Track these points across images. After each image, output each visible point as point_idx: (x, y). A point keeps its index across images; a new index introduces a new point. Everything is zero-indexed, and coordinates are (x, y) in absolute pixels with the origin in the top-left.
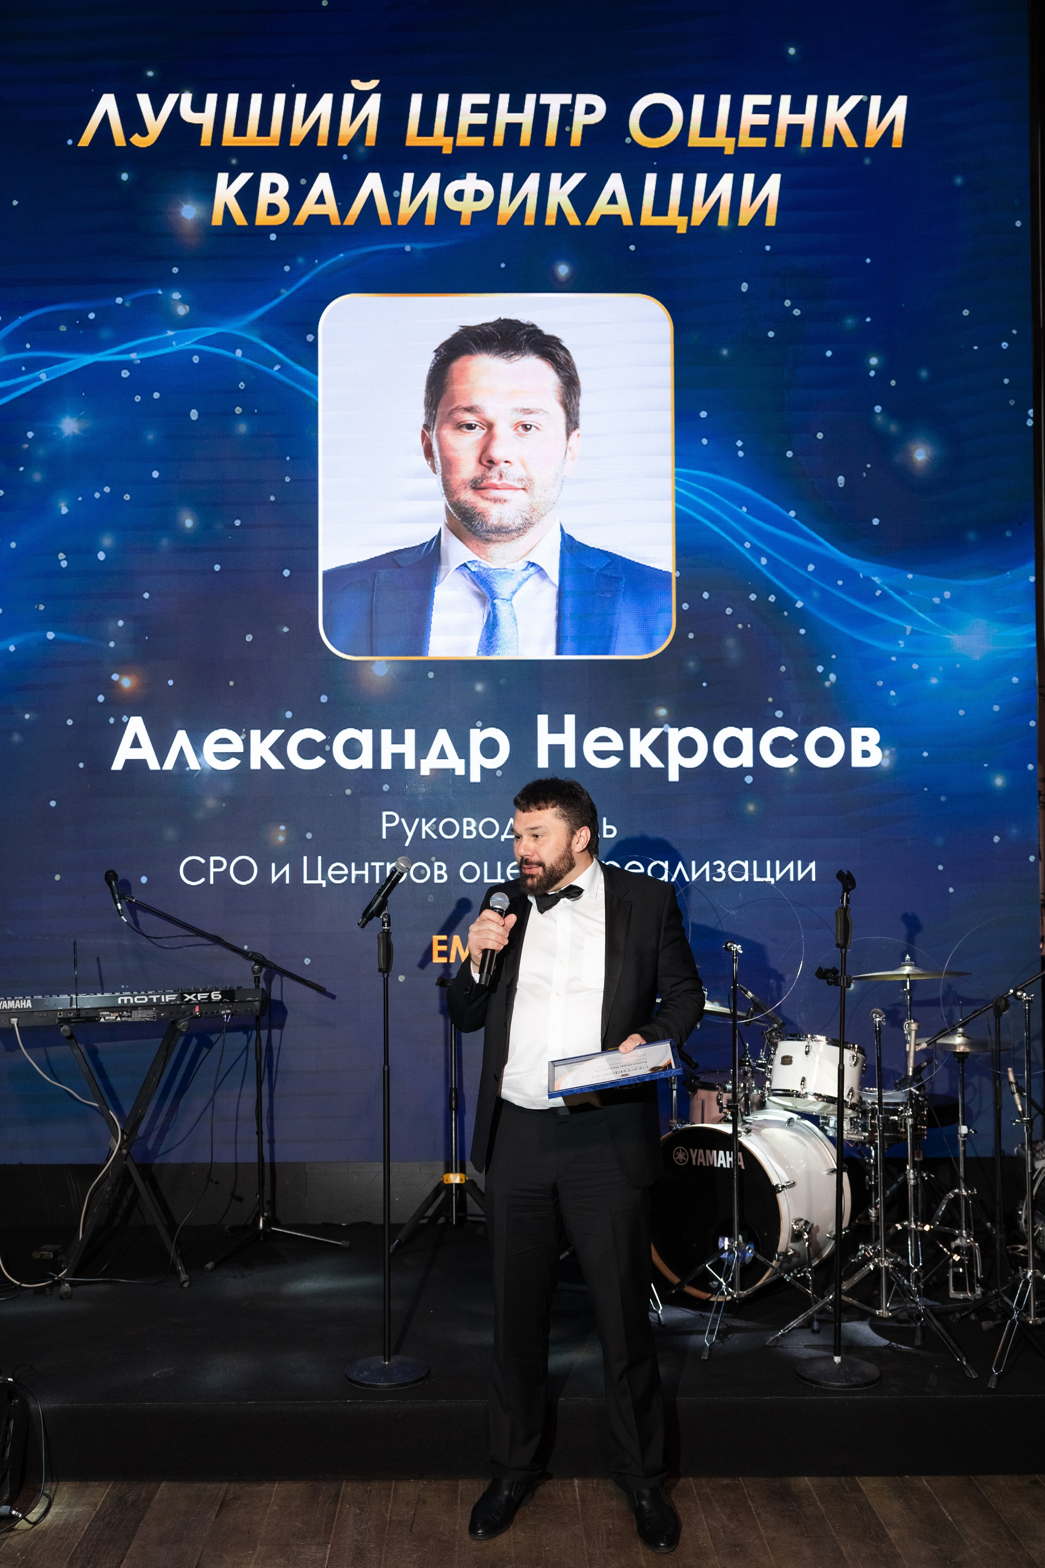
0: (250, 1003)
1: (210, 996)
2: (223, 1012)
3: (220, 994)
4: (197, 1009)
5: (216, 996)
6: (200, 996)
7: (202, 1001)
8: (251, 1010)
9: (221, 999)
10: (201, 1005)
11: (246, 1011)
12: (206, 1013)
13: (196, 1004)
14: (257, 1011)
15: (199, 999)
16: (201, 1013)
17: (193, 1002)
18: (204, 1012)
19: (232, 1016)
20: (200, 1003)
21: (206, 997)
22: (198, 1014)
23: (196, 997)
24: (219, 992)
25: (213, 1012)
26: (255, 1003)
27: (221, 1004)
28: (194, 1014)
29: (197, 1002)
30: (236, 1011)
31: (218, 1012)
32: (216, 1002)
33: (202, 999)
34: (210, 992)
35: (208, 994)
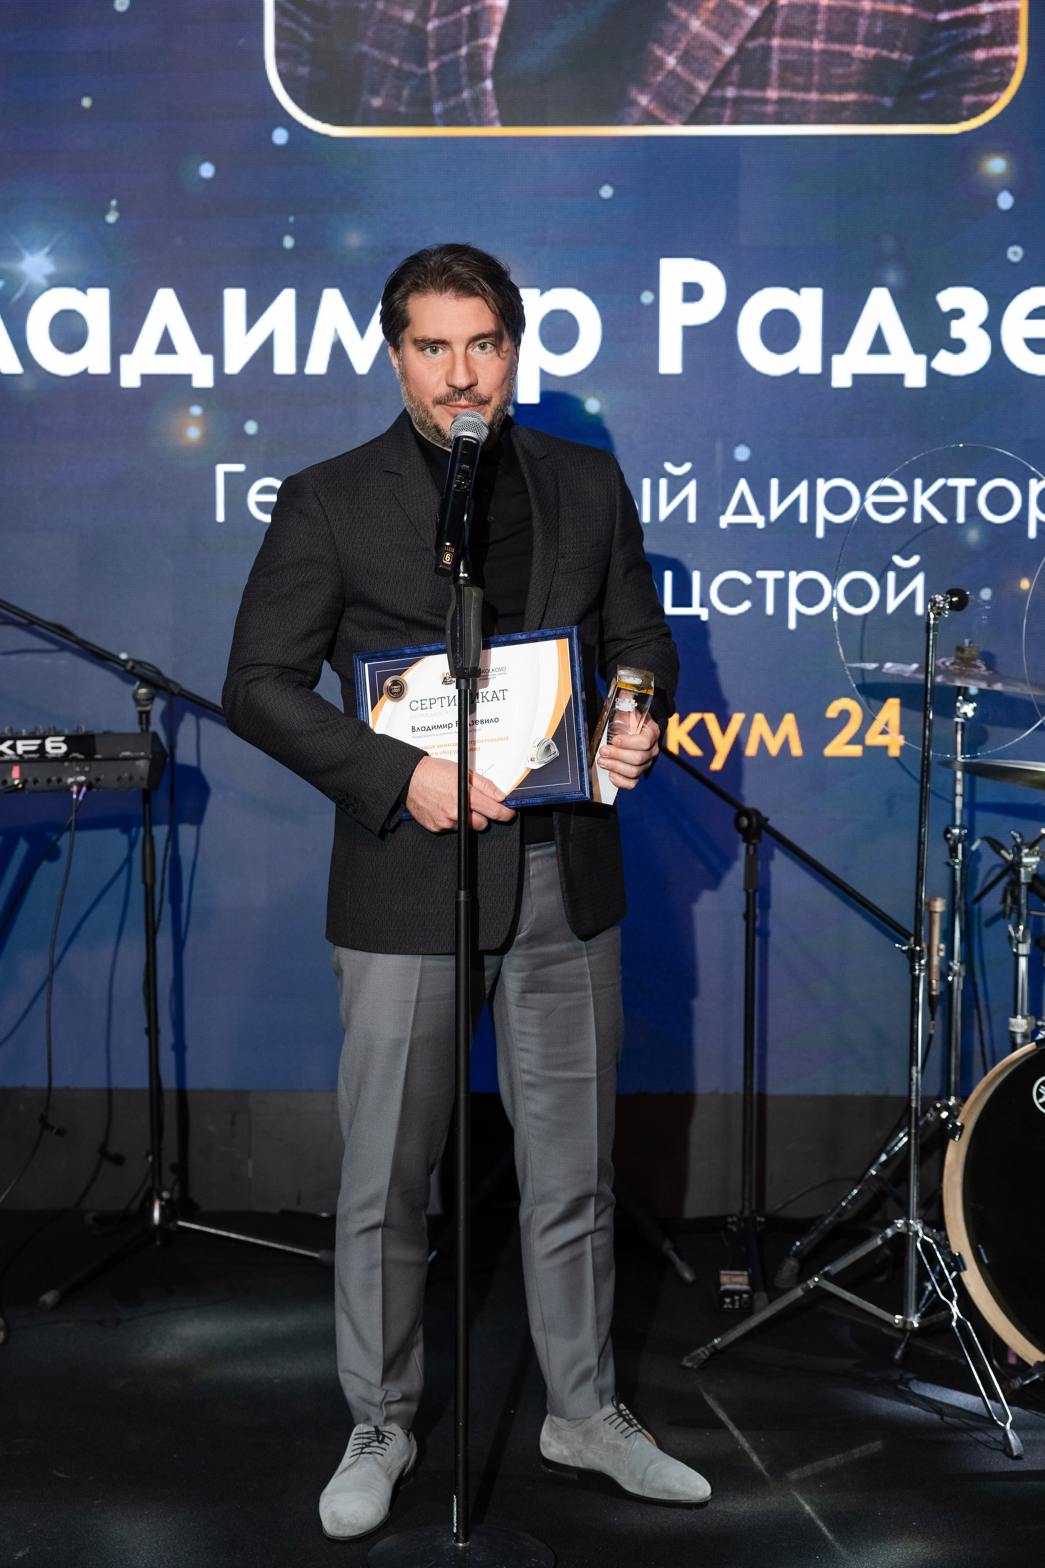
0: (130, 762)
1: (42, 746)
2: (70, 780)
3: (64, 742)
4: (16, 772)
5: (55, 746)
6: (21, 746)
7: (26, 756)
8: (131, 778)
9: (67, 754)
10: (25, 765)
11: (119, 778)
12: (36, 781)
13: (11, 762)
14: (142, 779)
15: (20, 750)
16: (24, 782)
17: (6, 758)
18: (30, 779)
19: (90, 787)
20: (21, 760)
21: (34, 748)
22: (16, 782)
23: (13, 747)
24: (62, 739)
25: (49, 781)
26: (138, 763)
27: (66, 764)
28: (9, 784)
29: (14, 758)
30: (98, 780)
31: (59, 780)
32: (56, 759)
33: (25, 752)
34: (43, 738)
35: (38, 742)
